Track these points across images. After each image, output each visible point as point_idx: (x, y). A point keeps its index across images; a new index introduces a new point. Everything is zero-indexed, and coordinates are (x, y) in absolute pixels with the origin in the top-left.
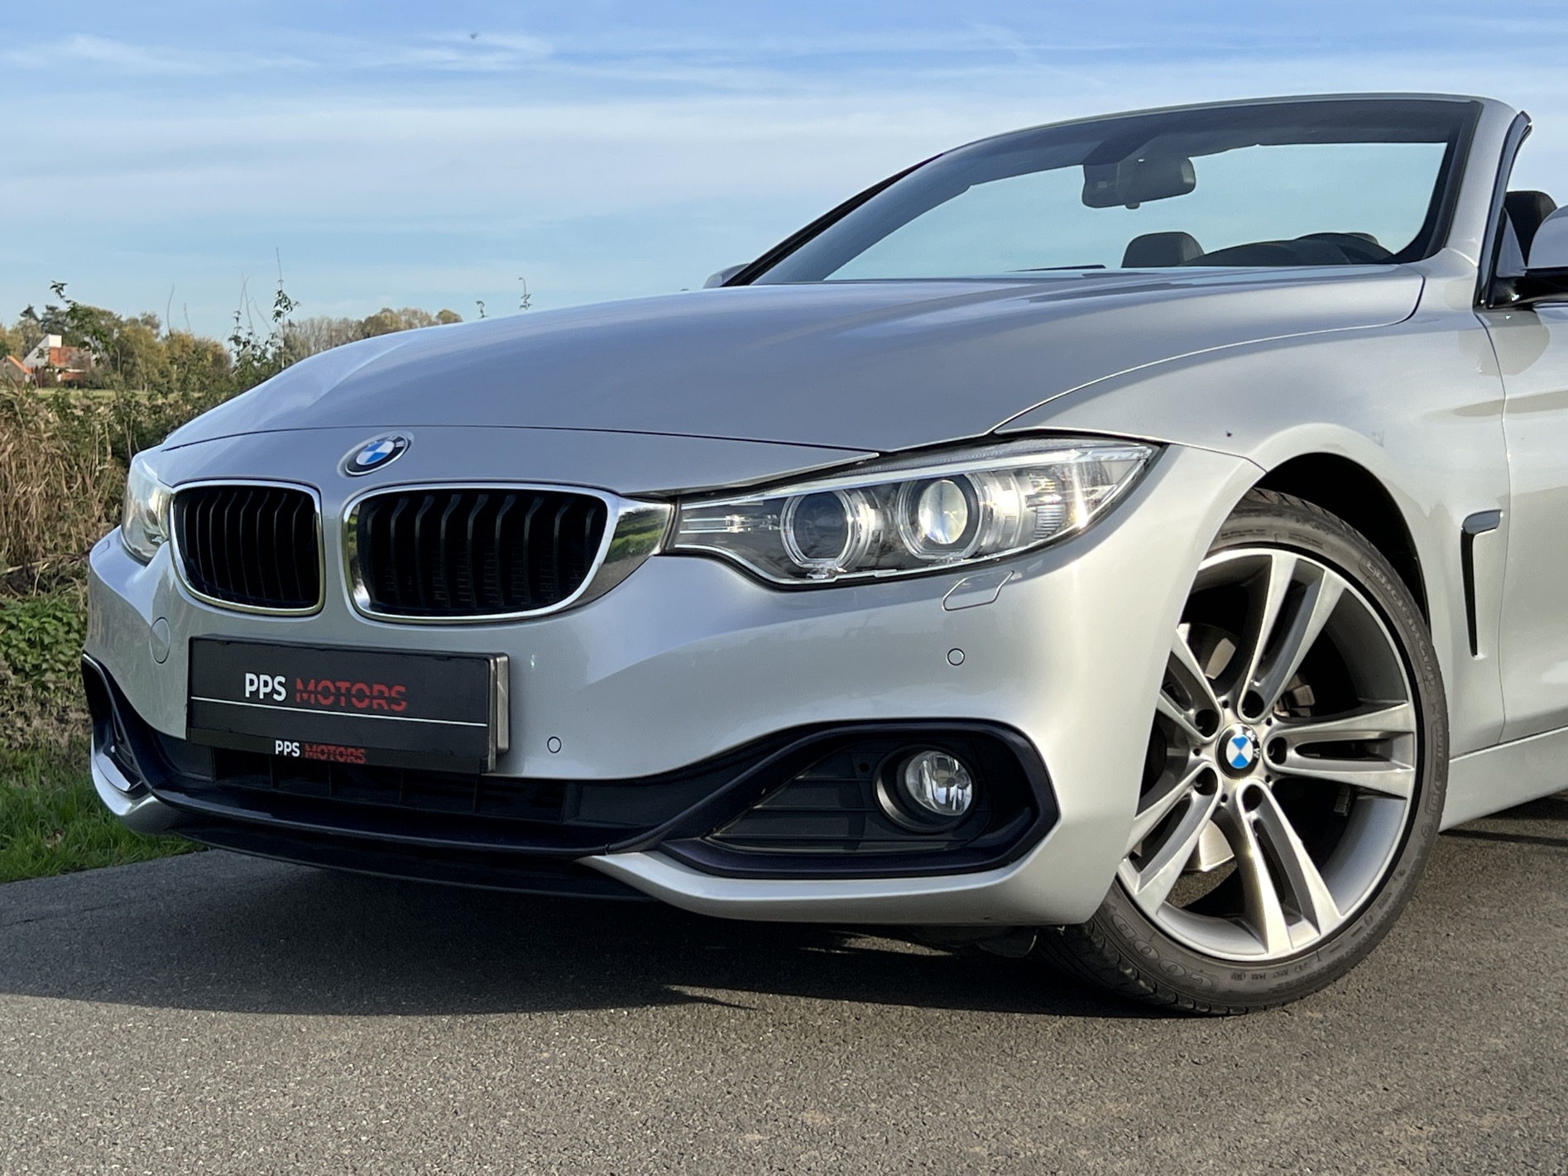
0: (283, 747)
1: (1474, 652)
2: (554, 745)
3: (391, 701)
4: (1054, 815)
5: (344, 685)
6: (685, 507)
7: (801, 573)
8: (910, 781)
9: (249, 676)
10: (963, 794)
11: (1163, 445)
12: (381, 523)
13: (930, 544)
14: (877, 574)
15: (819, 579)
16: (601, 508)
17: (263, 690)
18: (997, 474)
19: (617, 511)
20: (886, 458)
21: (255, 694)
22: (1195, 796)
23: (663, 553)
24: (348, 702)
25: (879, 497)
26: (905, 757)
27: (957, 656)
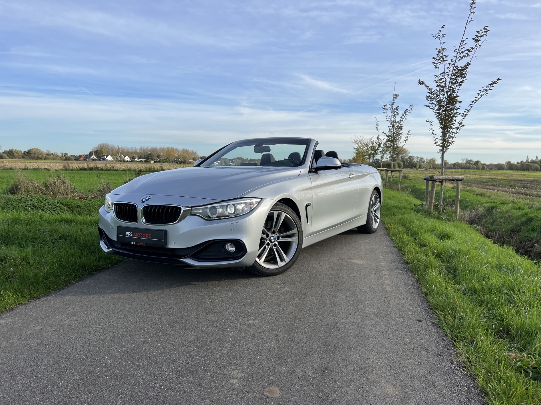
0: (132, 243)
1: (308, 223)
2: (174, 243)
3: (149, 236)
4: (246, 252)
5: (141, 234)
6: (193, 208)
7: (210, 217)
8: (227, 247)
9: (126, 232)
10: (234, 249)
11: (262, 198)
12: (147, 209)
13: (229, 213)
14: (221, 218)
15: (213, 219)
16: (181, 209)
17: (129, 234)
18: (238, 204)
19: (183, 209)
20: (223, 201)
21: (127, 235)
22: (267, 246)
23: (190, 215)
24: (142, 236)
25: (221, 207)
26: (225, 244)
27: (233, 230)
